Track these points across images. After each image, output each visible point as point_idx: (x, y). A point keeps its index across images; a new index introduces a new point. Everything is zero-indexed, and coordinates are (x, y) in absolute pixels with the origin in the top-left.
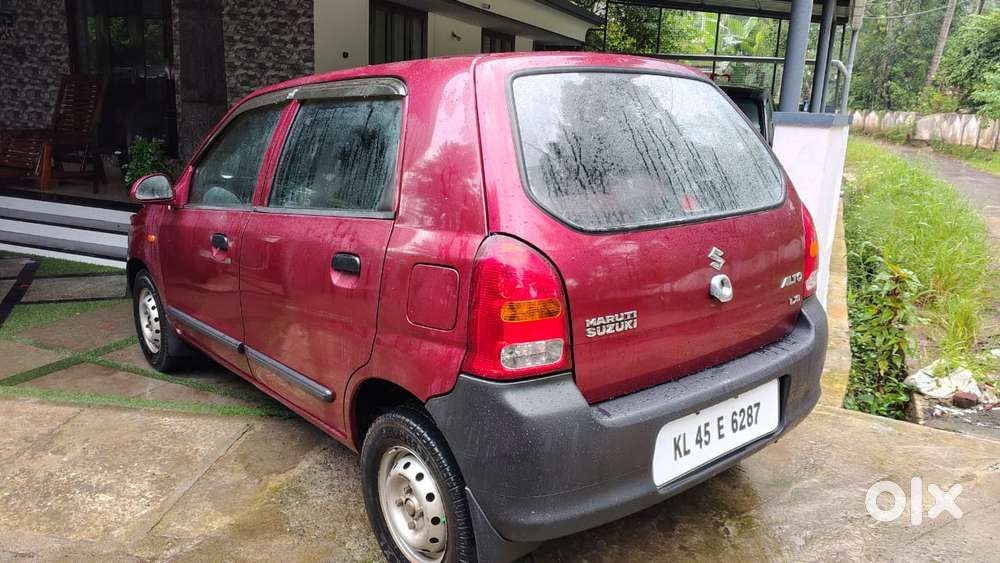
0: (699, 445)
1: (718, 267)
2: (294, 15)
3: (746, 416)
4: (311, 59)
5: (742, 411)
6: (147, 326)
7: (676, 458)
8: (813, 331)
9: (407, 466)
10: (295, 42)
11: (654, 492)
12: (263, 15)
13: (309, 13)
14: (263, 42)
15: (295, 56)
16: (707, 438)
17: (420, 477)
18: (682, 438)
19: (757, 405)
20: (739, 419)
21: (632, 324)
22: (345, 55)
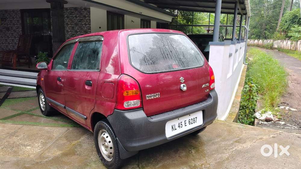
0: (179, 128)
1: (183, 82)
2: (85, 17)
3: (193, 121)
4: (90, 29)
5: (192, 119)
6: (42, 103)
7: (172, 131)
8: (213, 99)
9: (104, 135)
10: (86, 24)
11: (166, 139)
12: (76, 17)
13: (89, 16)
14: (76, 24)
15: (86, 28)
16: (181, 126)
17: (107, 137)
18: (174, 126)
19: (196, 118)
20: (191, 121)
21: (159, 96)
22: (100, 28)
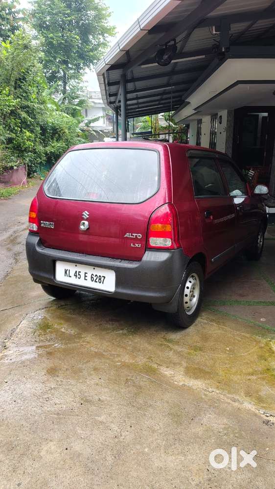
0: (75, 277)
1: (85, 218)
3: (98, 279)
5: (96, 275)
16: (79, 276)
18: (68, 271)
19: (104, 277)
20: (95, 278)
